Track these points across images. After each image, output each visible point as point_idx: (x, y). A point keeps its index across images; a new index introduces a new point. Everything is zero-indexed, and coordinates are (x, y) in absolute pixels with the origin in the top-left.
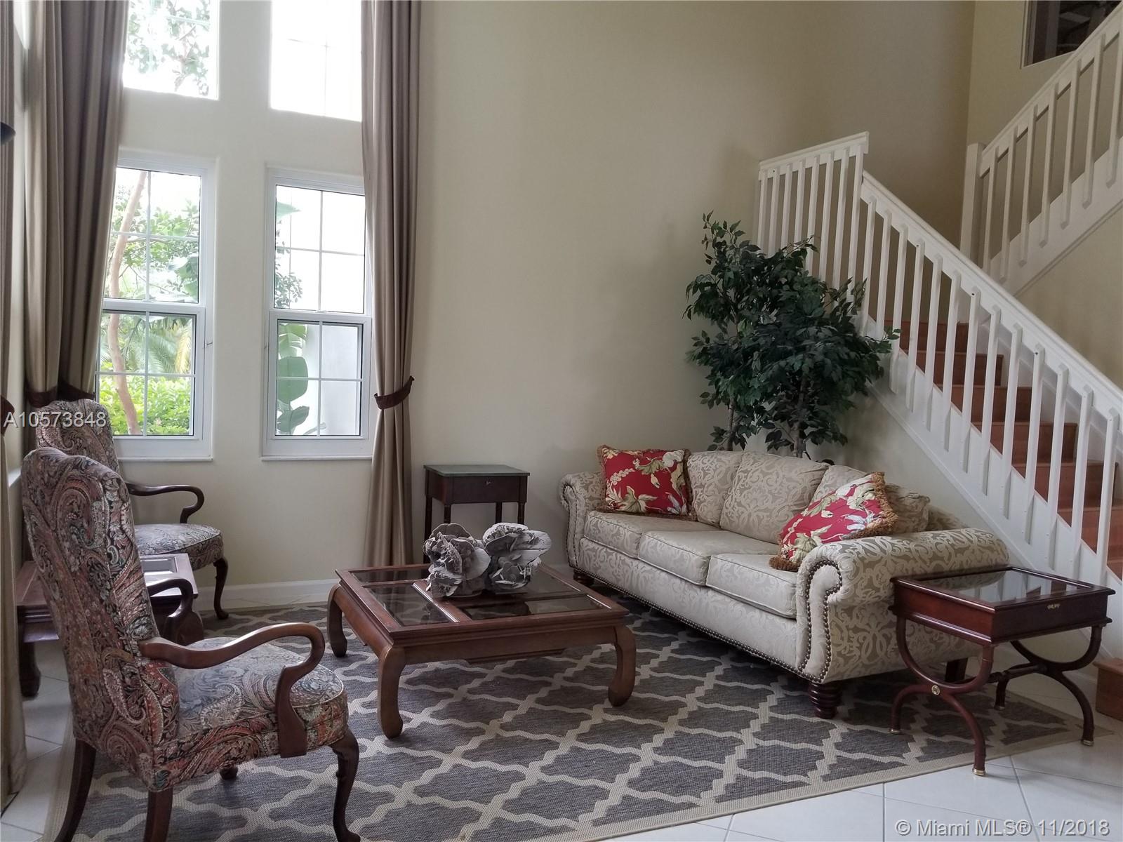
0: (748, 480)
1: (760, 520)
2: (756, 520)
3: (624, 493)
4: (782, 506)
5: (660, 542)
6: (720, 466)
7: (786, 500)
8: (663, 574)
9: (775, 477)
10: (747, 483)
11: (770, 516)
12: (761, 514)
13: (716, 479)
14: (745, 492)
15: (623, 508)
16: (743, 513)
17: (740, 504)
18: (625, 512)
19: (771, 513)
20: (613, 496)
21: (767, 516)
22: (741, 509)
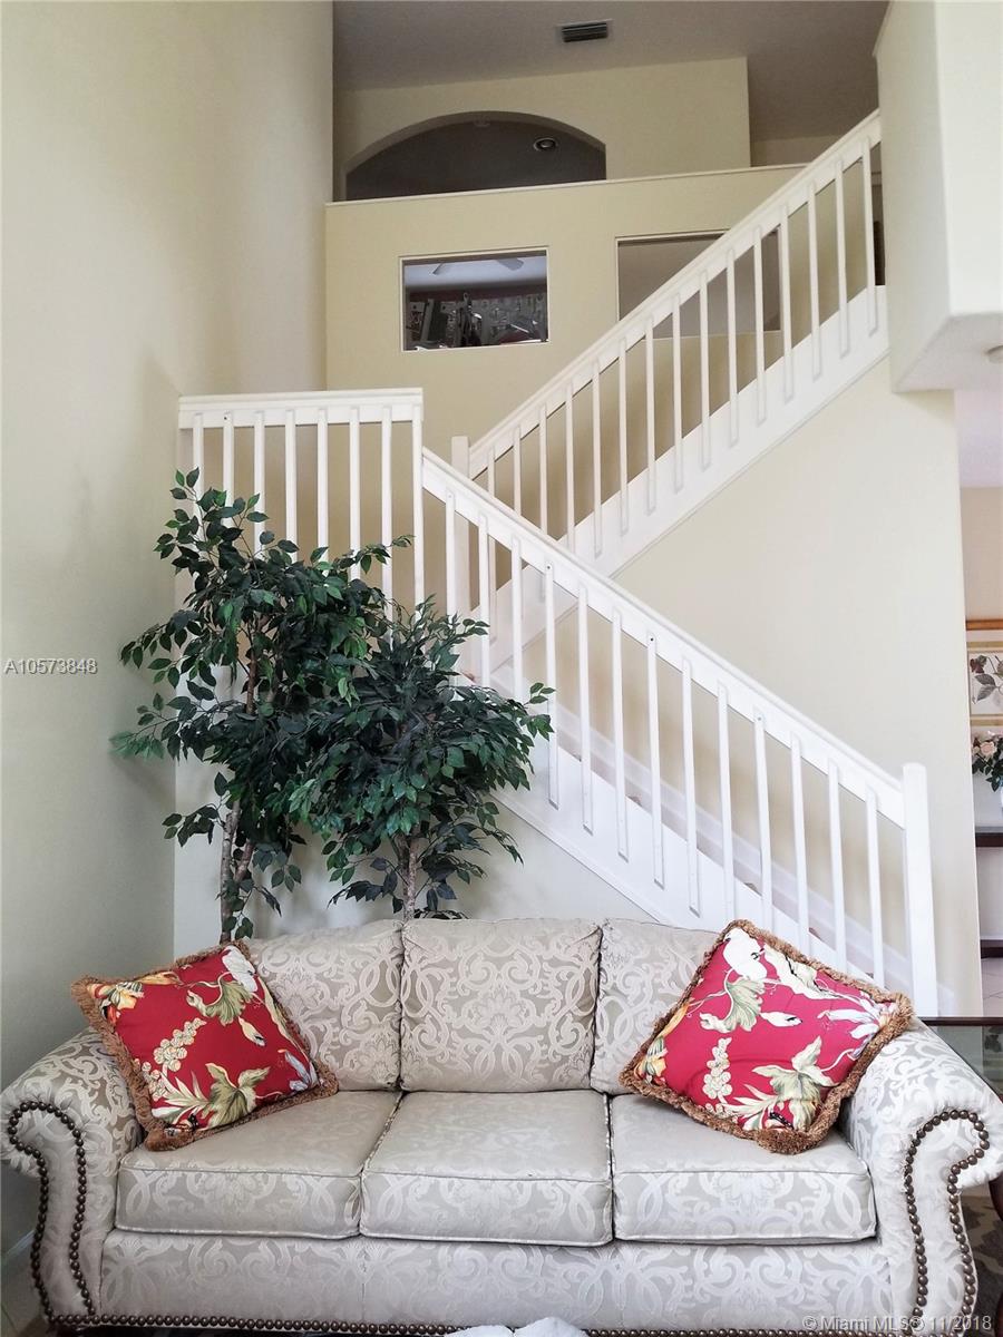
0: (464, 980)
1: (526, 1055)
2: (516, 1056)
3: (206, 1083)
4: (559, 1016)
5: (445, 1182)
6: (365, 964)
7: (563, 1003)
8: (463, 1251)
9: (522, 963)
10: (463, 987)
11: (547, 1042)
12: (523, 1041)
13: (367, 992)
14: (469, 1005)
15: (215, 1121)
16: (479, 1049)
17: (464, 1033)
18: (220, 1128)
19: (546, 1035)
20: (180, 1099)
21: (541, 1043)
22: (473, 1043)
